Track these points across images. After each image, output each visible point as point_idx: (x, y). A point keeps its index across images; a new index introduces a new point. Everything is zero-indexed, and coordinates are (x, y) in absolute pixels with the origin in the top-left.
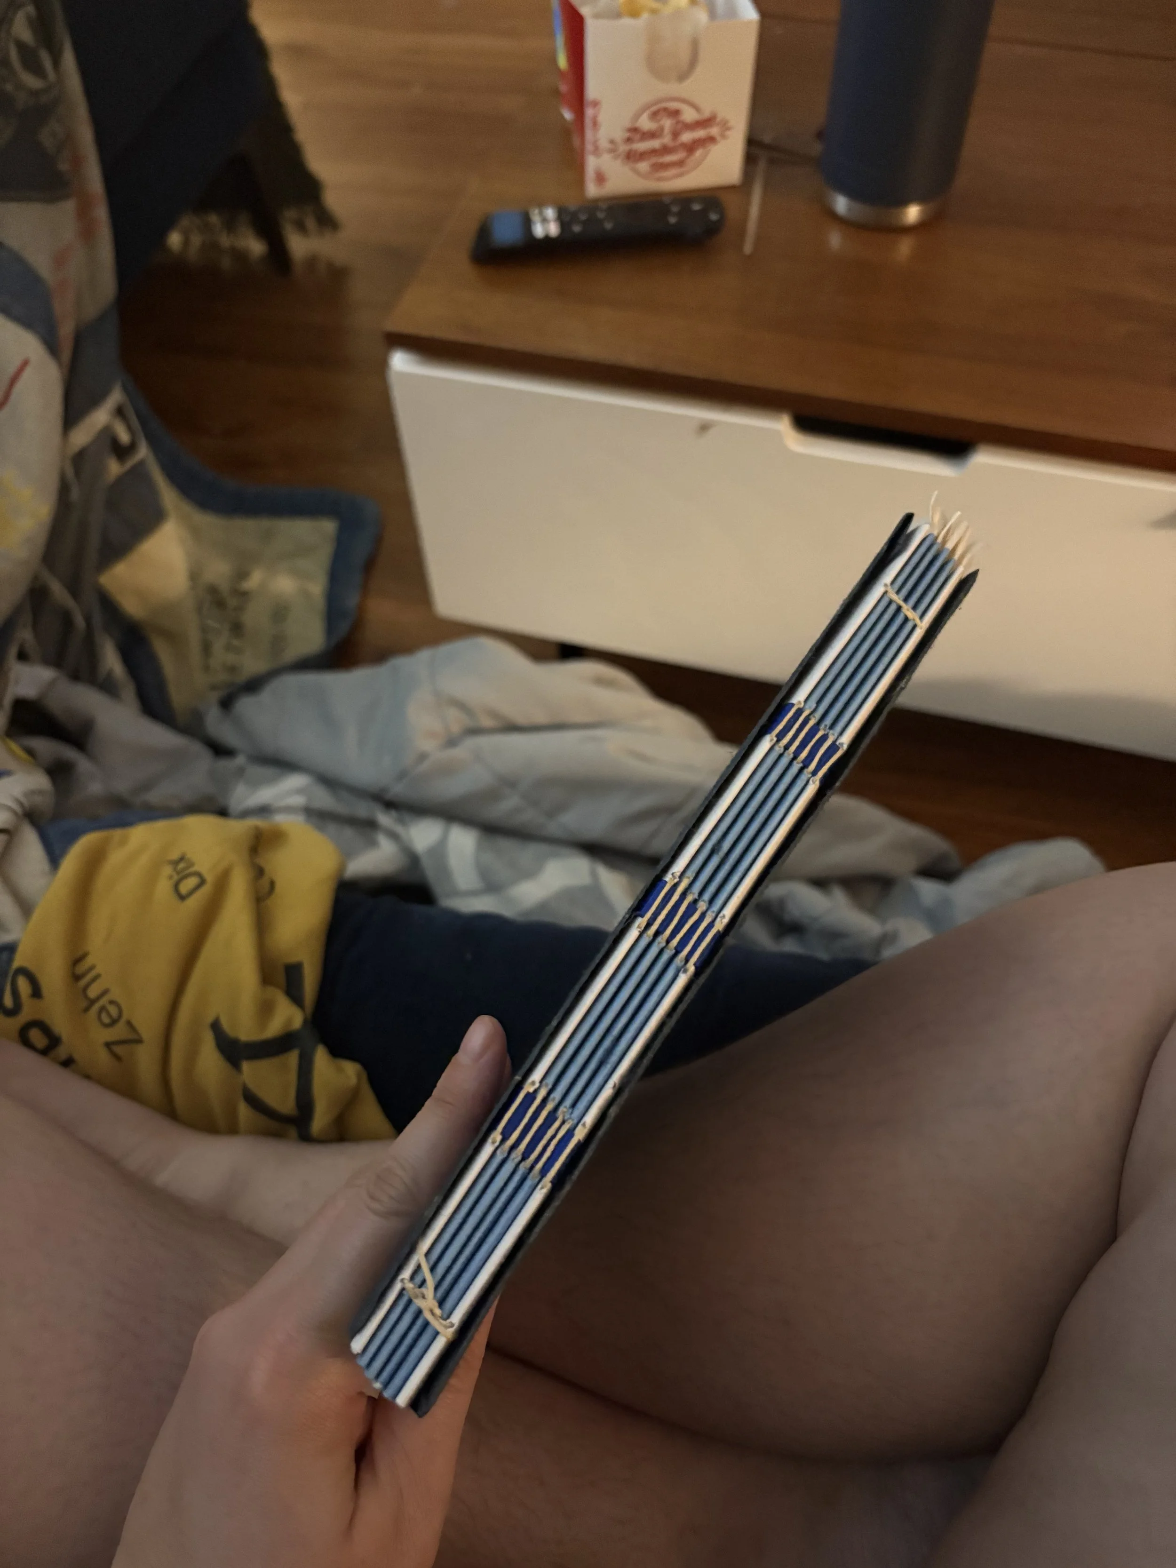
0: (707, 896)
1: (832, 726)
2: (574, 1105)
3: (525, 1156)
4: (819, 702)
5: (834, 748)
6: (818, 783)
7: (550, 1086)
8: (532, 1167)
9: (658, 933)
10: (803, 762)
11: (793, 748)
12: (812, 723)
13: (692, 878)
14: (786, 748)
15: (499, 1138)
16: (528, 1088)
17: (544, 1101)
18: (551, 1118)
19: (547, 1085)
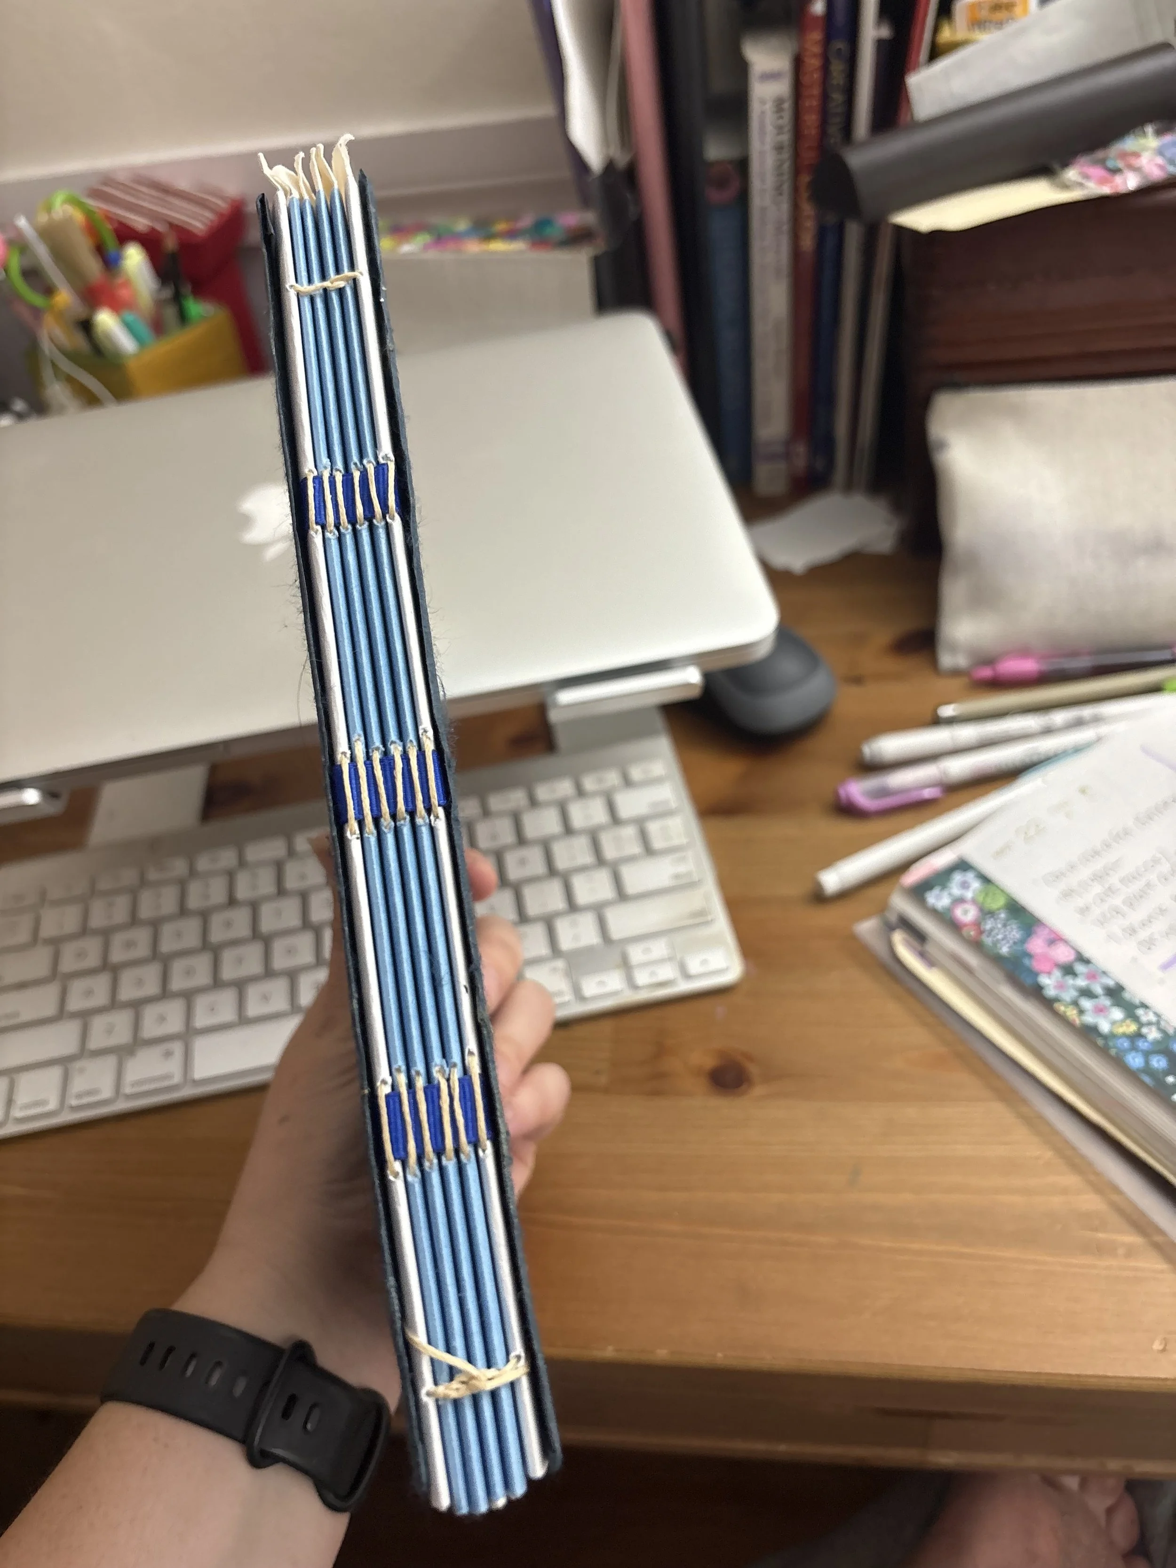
0: (393, 735)
1: (362, 454)
2: (445, 1054)
3: (440, 1152)
4: (330, 455)
5: (381, 469)
6: (397, 518)
7: (404, 1068)
8: (457, 1151)
9: (377, 821)
10: (365, 518)
11: (343, 517)
12: (339, 478)
13: (362, 738)
14: (337, 526)
15: (397, 1166)
16: (383, 1090)
17: (411, 1085)
18: (432, 1090)
19: (399, 1070)
